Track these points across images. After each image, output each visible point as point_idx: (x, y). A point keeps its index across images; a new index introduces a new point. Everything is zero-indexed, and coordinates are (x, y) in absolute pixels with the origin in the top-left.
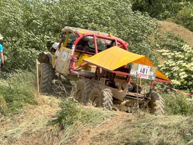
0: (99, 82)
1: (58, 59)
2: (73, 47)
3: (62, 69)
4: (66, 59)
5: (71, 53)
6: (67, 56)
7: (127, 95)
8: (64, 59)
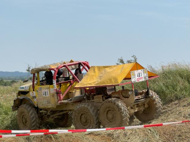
0: (93, 101)
1: (37, 98)
2: (53, 82)
3: (47, 104)
4: (49, 95)
5: (54, 87)
6: (48, 92)
7: (136, 100)
8: (46, 95)
